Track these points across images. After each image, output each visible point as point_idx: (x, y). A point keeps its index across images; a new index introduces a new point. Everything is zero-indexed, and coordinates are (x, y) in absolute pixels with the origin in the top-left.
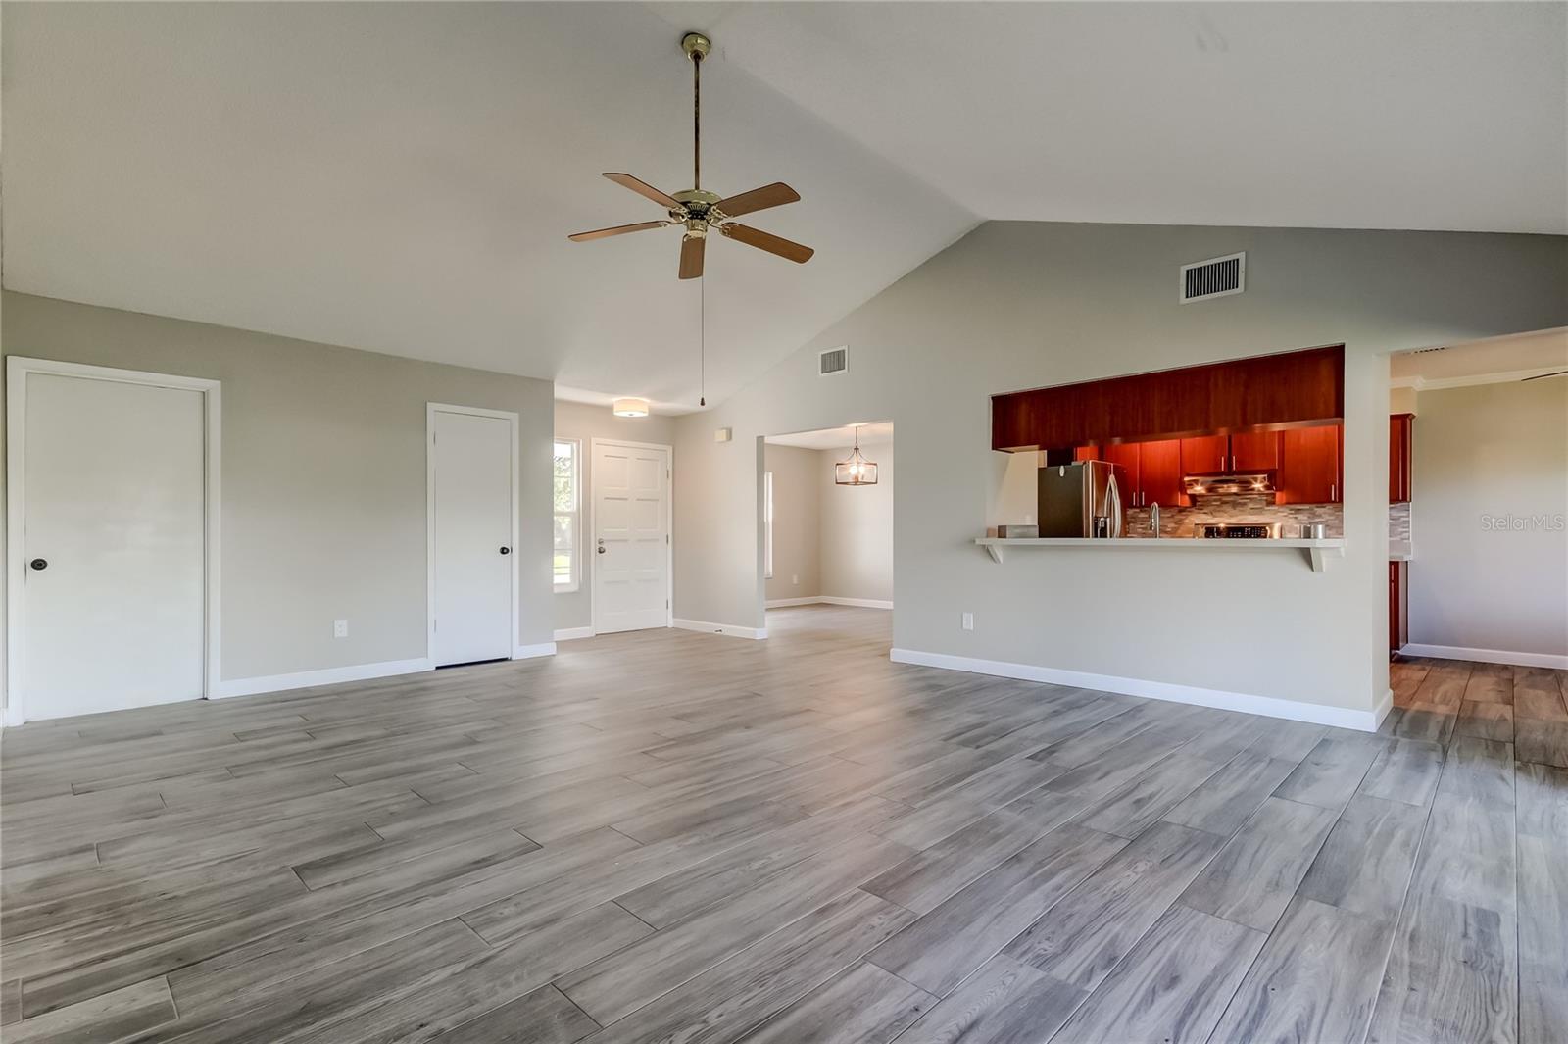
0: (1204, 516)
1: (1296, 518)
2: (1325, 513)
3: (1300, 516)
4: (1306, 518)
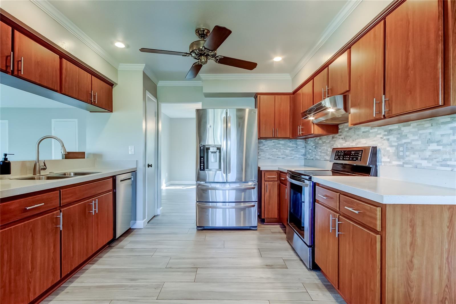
0: (341, 141)
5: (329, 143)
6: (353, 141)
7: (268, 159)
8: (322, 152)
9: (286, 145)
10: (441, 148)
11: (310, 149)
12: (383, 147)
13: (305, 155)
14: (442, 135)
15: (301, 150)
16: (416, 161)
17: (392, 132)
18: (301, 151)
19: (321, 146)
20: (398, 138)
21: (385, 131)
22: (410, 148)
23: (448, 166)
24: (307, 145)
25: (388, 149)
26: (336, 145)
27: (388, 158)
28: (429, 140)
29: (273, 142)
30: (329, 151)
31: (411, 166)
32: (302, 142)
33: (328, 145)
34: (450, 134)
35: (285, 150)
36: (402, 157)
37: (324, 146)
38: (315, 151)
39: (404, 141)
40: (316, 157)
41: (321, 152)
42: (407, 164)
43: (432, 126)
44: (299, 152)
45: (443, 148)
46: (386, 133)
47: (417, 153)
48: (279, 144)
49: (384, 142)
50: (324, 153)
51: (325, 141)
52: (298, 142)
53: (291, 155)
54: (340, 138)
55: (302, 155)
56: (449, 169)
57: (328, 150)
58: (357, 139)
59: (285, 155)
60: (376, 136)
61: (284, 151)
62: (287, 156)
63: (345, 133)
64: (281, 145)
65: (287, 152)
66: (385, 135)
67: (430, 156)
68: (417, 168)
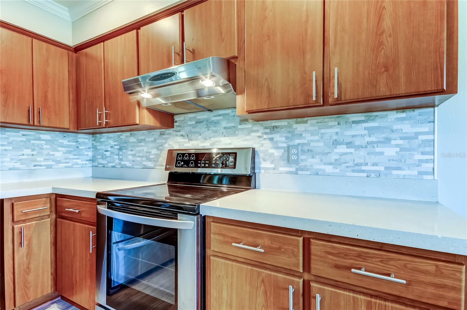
0: (180, 139)
1: (271, 139)
2: (306, 131)
3: (277, 137)
4: (284, 139)
5: (155, 141)
6: (206, 139)
7: (10, 169)
8: (137, 155)
9: (55, 143)
10: (352, 150)
11: (107, 151)
12: (262, 149)
13: (93, 160)
14: (353, 136)
15: (86, 151)
16: (316, 167)
17: (278, 130)
18: (86, 153)
19: (133, 146)
20: (287, 138)
21: (266, 128)
22: (307, 151)
23: (363, 171)
24: (98, 144)
25: (271, 151)
26: (169, 145)
27: (272, 163)
28: (336, 140)
29: (23, 135)
30: (153, 154)
31: (308, 173)
32: (87, 139)
33: (151, 145)
34: (365, 135)
35: (53, 151)
36: (297, 162)
37: (142, 146)
38: (121, 153)
39: (297, 142)
40: (123, 163)
41: (134, 155)
42: (302, 170)
43: (339, 124)
44: (83, 155)
45: (355, 150)
46: (268, 131)
47: (318, 157)
48: (39, 139)
49: (264, 142)
50: (139, 157)
51: (145, 140)
52: (79, 138)
53: (67, 161)
54: (177, 135)
55: (87, 160)
56: (365, 175)
57: (151, 152)
58: (214, 137)
59: (53, 161)
60: (249, 134)
61: (51, 153)
62: (59, 162)
63: (187, 129)
64: (44, 142)
65: (59, 155)
66: (266, 133)
67: (336, 160)
68: (317, 174)
